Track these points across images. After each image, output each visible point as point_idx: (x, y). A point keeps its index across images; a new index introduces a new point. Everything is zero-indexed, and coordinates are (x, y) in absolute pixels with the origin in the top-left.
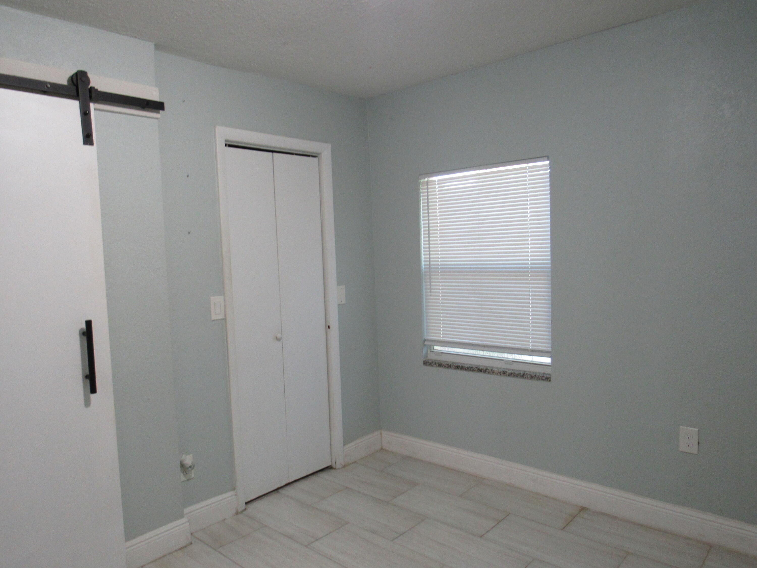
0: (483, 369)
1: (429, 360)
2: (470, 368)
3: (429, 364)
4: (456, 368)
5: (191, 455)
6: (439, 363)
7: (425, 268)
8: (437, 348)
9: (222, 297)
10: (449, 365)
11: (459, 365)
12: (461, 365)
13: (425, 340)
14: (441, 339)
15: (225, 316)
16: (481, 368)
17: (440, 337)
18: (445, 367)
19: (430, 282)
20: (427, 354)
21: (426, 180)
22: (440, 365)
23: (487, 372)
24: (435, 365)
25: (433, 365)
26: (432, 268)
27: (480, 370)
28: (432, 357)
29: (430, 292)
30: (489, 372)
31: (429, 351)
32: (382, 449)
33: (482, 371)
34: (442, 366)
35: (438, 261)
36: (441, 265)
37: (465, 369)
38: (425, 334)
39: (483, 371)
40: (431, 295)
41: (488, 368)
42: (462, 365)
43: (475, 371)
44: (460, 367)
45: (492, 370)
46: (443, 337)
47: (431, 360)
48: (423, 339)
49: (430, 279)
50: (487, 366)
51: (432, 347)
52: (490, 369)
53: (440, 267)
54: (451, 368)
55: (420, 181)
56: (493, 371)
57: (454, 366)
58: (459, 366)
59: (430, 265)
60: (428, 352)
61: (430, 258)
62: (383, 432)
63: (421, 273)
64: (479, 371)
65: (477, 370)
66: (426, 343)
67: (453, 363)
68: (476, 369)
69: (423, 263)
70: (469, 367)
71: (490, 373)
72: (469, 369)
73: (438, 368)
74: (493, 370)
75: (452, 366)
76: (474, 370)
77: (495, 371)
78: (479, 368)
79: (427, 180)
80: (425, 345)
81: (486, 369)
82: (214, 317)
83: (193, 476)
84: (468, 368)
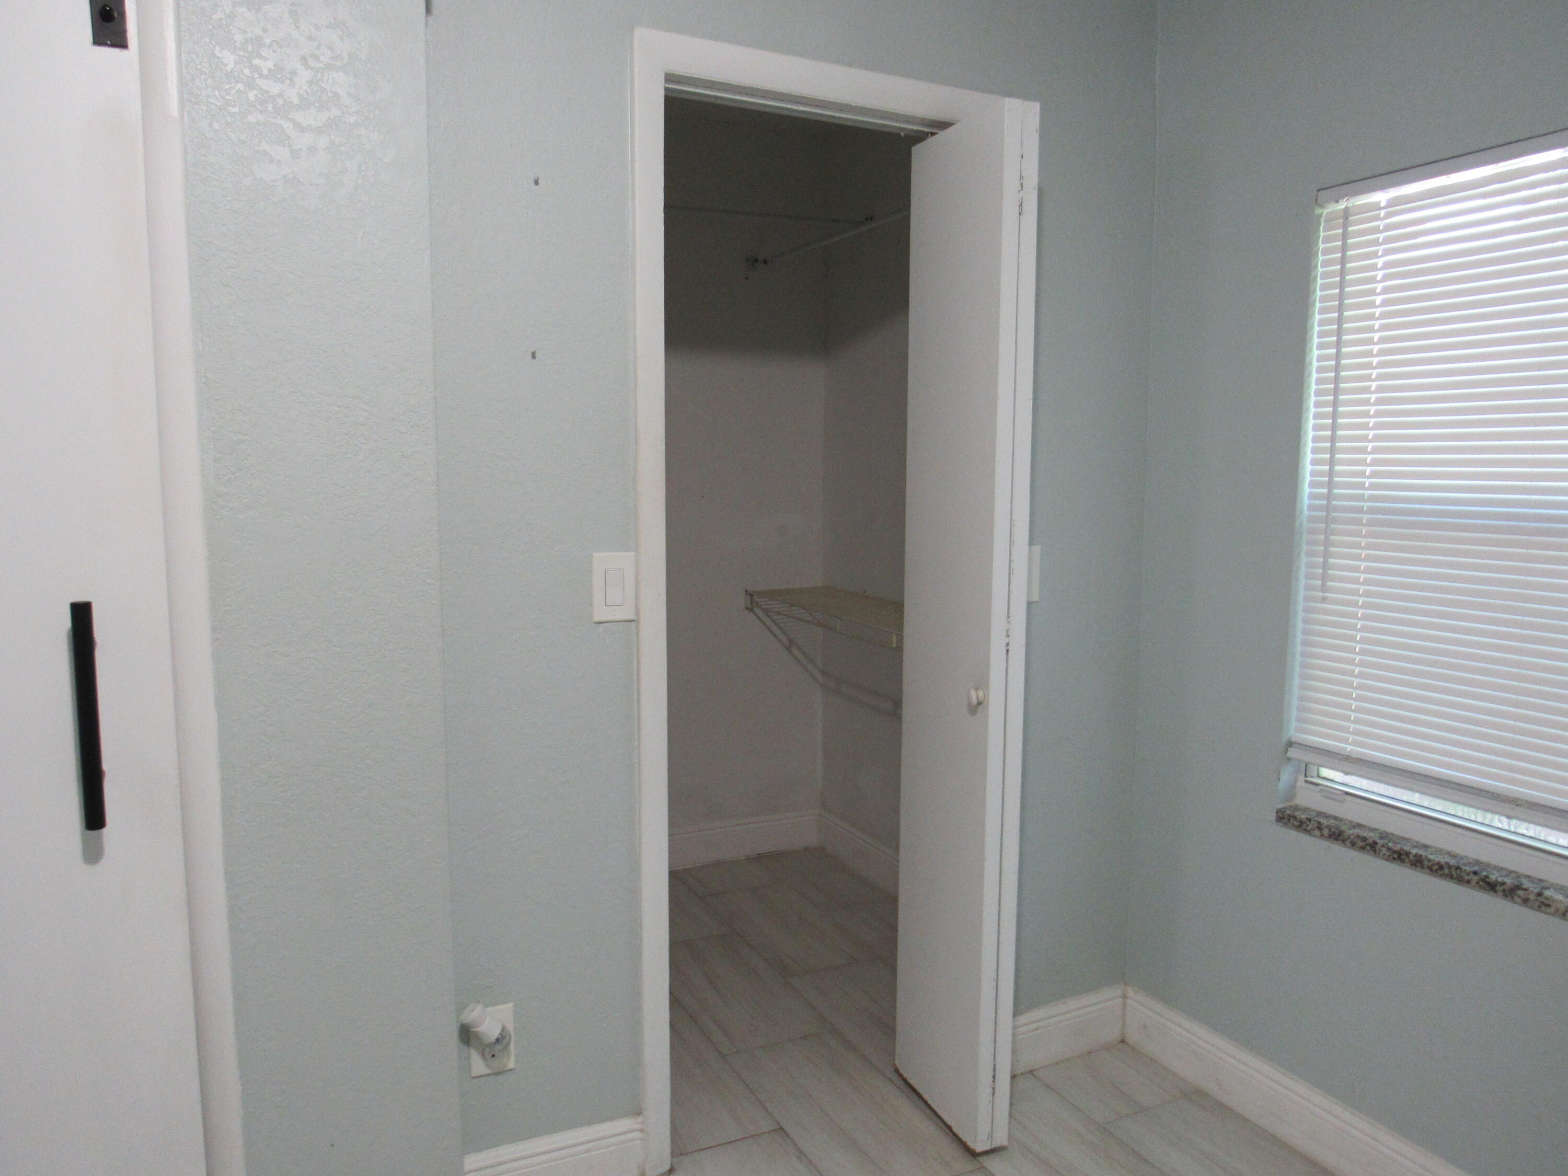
0: (1503, 884)
1: (1296, 808)
2: (1450, 867)
3: (1296, 823)
4: (1394, 859)
5: (511, 1004)
6: (1333, 830)
7: (1311, 508)
8: (1331, 774)
9: (632, 554)
10: (1370, 841)
11: (1407, 848)
12: (1414, 851)
13: (1290, 744)
14: (1349, 747)
15: (637, 612)
16: (1497, 880)
17: (1345, 741)
18: (1353, 844)
19: (1326, 555)
20: (1293, 786)
21: (1342, 205)
22: (1337, 836)
23: (1516, 898)
24: (1317, 832)
25: (1309, 828)
26: (1336, 509)
27: (1491, 886)
28: (1307, 799)
29: (1324, 588)
30: (1526, 901)
31: (1301, 778)
32: (1123, 1041)
33: (1500, 888)
34: (1344, 841)
35: (1361, 486)
36: (1372, 498)
37: (1430, 869)
38: (1294, 724)
39: (1504, 891)
40: (1324, 599)
41: (1526, 884)
42: (1421, 852)
43: (1468, 882)
44: (1411, 857)
45: (1539, 894)
46: (1355, 743)
47: (1305, 810)
48: (1285, 739)
49: (1325, 546)
50: (1519, 876)
51: (1313, 770)
52: (1534, 888)
53: (1366, 505)
54: (1375, 851)
55: (1318, 211)
56: (1547, 899)
57: (1389, 849)
58: (1408, 854)
59: (1329, 497)
60: (1296, 781)
61: (1331, 473)
62: (1130, 993)
63: (1297, 524)
64: (1481, 887)
65: (1478, 883)
66: (1292, 753)
67: (1384, 835)
68: (1475, 878)
69: (1306, 490)
70: (1447, 863)
71: (1529, 904)
72: (1446, 871)
73: (1326, 844)
74: (1547, 893)
75: (1378, 848)
76: (1467, 878)
77: (1553, 901)
78: (1487, 877)
79: (1343, 207)
80: (1289, 759)
81: (1518, 887)
82: (601, 613)
83: (511, 1064)
84: (1441, 867)
